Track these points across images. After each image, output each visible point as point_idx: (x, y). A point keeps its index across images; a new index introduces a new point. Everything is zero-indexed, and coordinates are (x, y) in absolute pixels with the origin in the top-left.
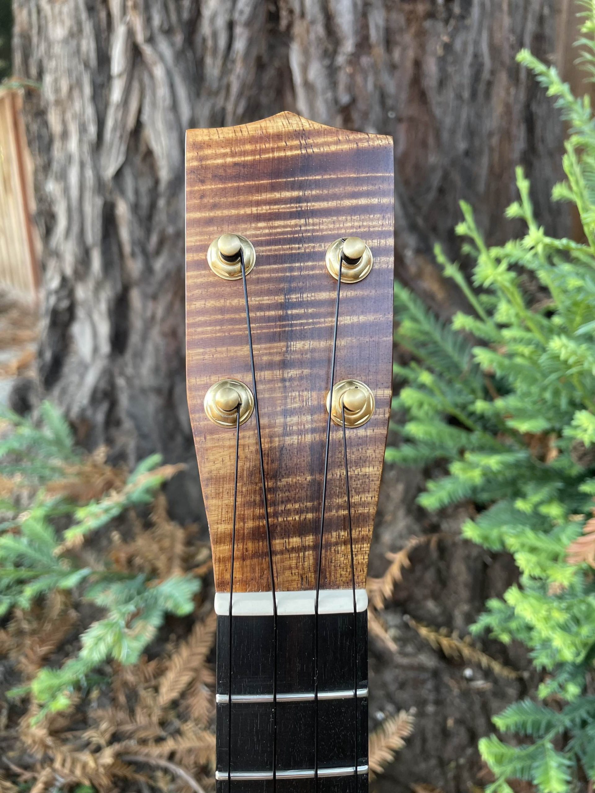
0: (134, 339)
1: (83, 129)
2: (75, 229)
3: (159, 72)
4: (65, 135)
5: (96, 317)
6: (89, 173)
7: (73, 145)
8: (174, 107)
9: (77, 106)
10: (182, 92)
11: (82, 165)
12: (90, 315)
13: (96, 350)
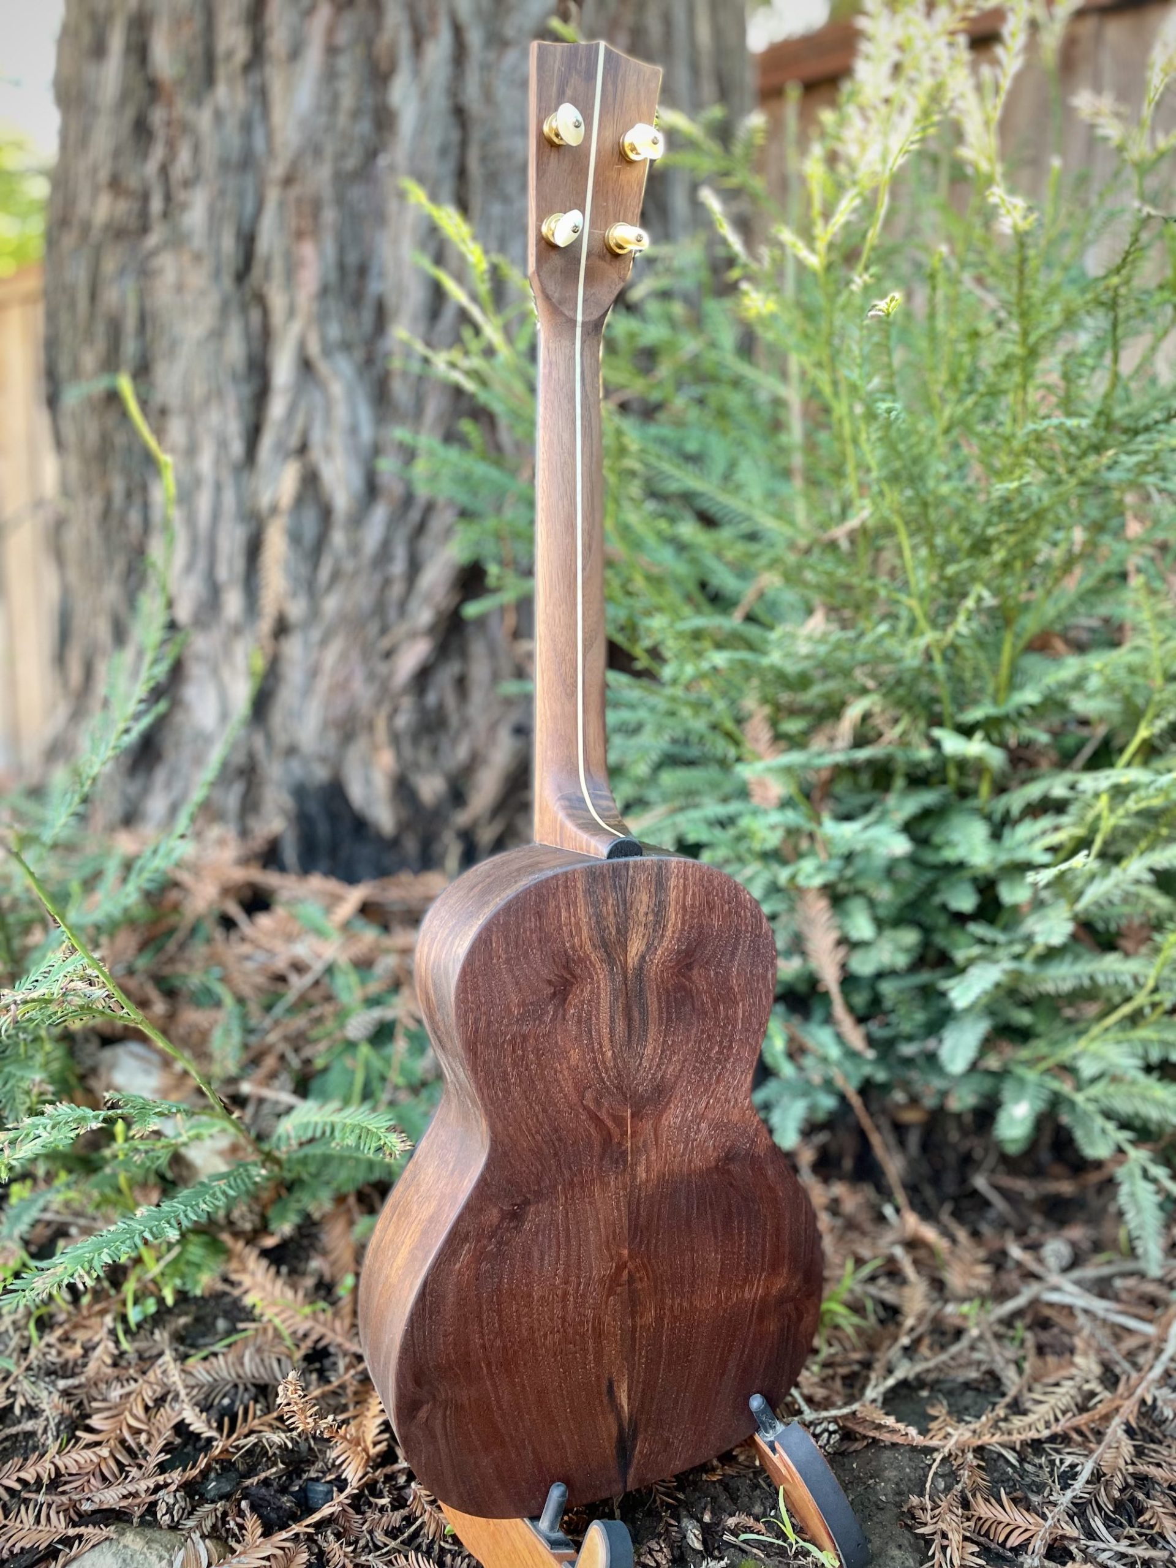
0: (287, 696)
1: (222, 444)
2: (202, 563)
3: (337, 389)
4: (191, 451)
5: (226, 674)
6: (229, 498)
7: (205, 462)
8: (353, 430)
9: (214, 417)
10: (365, 413)
11: (218, 488)
12: (215, 672)
13: (224, 716)
